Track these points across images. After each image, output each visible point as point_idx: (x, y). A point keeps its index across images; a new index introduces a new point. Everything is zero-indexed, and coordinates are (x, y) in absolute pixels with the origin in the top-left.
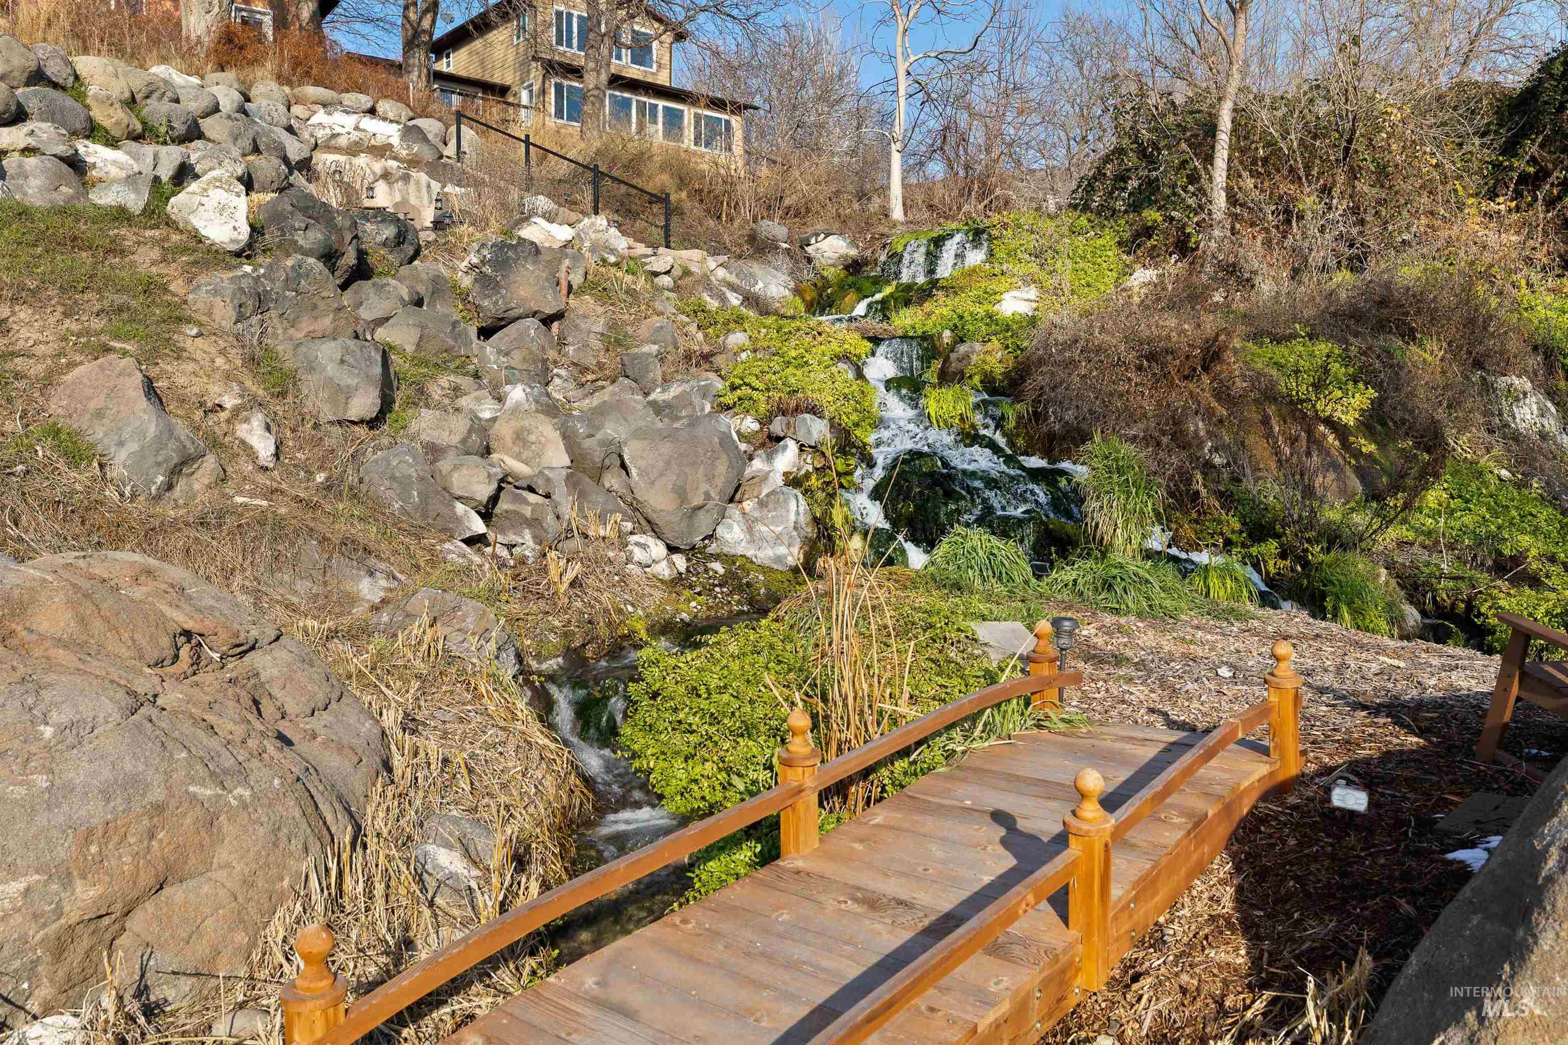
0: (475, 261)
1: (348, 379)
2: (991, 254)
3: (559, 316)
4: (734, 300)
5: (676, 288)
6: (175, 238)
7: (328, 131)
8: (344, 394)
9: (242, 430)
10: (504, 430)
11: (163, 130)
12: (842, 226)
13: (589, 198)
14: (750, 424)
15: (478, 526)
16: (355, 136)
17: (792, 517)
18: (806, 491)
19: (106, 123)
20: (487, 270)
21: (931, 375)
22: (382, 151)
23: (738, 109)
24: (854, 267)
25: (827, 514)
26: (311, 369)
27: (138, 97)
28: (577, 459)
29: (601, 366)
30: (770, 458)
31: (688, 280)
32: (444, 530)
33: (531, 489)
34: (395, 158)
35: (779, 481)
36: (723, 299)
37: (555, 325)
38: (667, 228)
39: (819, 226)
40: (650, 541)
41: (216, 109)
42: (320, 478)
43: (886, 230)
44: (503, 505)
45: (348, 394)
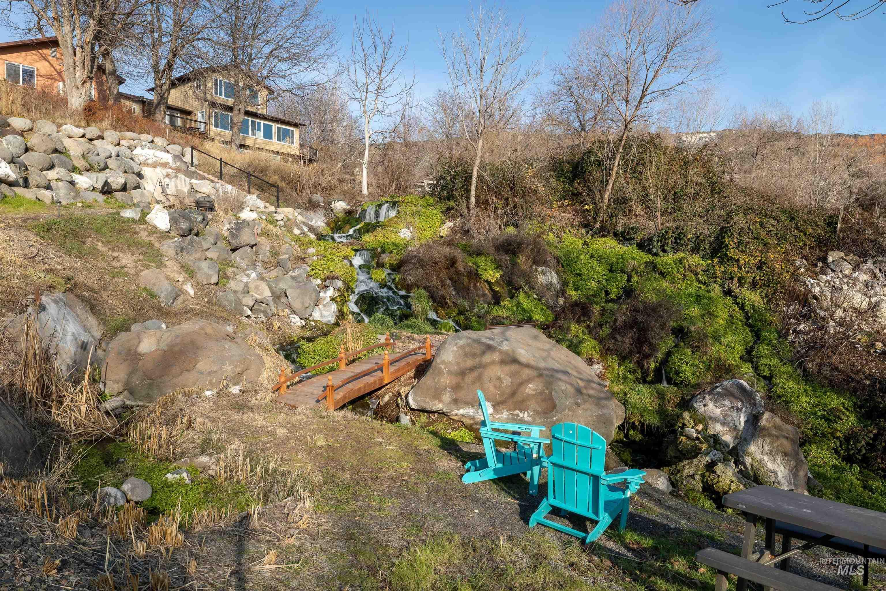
0: (229, 228)
1: (211, 273)
2: (398, 212)
3: (256, 245)
4: (306, 229)
5: (285, 226)
6: (150, 228)
7: (144, 158)
8: (209, 276)
9: (185, 287)
10: (252, 286)
11: (96, 167)
12: (345, 196)
13: (246, 184)
14: (319, 282)
15: (249, 313)
16: (155, 159)
17: (333, 310)
18: (336, 302)
19: (79, 166)
20: (234, 231)
21: (374, 264)
22: (165, 165)
23: (296, 125)
24: (349, 213)
25: (342, 308)
26: (199, 270)
27: (85, 153)
28: (274, 294)
29: (270, 262)
30: (325, 292)
31: (289, 223)
32: (240, 314)
33: (262, 302)
34: (171, 168)
35: (329, 299)
36: (302, 229)
37: (254, 248)
38: (278, 197)
39: (335, 196)
40: (296, 317)
41: (111, 157)
42: (206, 300)
43: (361, 199)
44: (255, 307)
45: (211, 276)
